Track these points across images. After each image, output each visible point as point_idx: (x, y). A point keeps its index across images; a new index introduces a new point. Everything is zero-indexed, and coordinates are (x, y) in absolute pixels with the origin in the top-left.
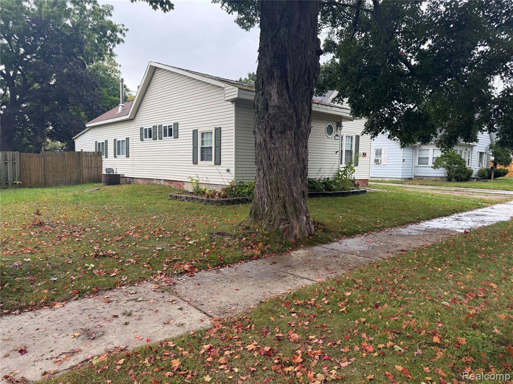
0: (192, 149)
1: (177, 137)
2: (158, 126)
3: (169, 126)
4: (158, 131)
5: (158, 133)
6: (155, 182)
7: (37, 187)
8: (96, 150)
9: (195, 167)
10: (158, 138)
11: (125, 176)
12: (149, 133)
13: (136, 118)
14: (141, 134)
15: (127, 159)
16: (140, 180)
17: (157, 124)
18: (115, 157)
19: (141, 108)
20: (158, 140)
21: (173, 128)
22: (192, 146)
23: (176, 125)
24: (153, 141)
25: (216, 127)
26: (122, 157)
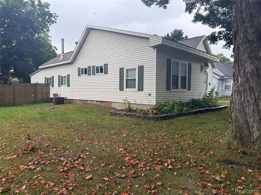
0: (119, 80)
1: (106, 73)
2: (91, 66)
3: (100, 66)
4: (91, 69)
5: (91, 71)
6: (89, 102)
7: (9, 106)
8: (45, 82)
9: (122, 92)
10: (92, 74)
11: (67, 98)
12: (85, 71)
13: (75, 62)
14: (79, 72)
15: (69, 88)
16: (77, 101)
17: (91, 65)
18: (59, 86)
19: (78, 55)
20: (92, 75)
21: (103, 67)
22: (119, 79)
23: (106, 65)
24: (88, 76)
25: (139, 65)
26: (64, 87)
